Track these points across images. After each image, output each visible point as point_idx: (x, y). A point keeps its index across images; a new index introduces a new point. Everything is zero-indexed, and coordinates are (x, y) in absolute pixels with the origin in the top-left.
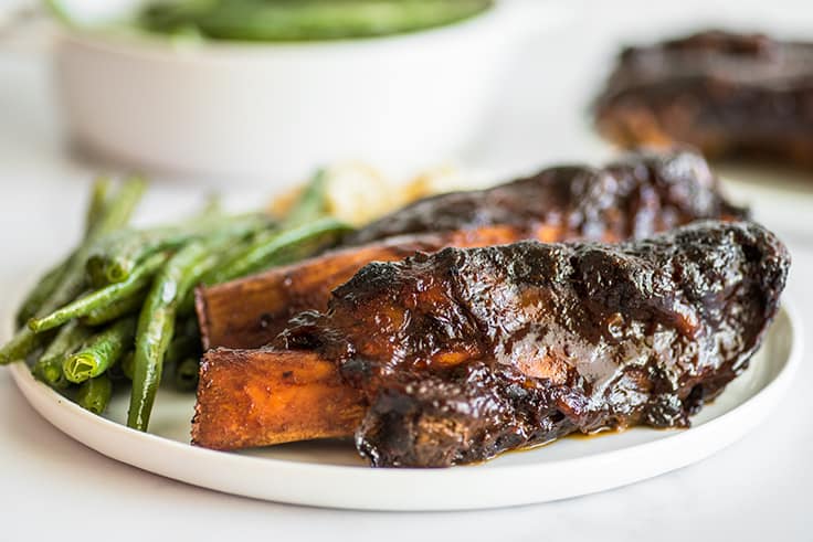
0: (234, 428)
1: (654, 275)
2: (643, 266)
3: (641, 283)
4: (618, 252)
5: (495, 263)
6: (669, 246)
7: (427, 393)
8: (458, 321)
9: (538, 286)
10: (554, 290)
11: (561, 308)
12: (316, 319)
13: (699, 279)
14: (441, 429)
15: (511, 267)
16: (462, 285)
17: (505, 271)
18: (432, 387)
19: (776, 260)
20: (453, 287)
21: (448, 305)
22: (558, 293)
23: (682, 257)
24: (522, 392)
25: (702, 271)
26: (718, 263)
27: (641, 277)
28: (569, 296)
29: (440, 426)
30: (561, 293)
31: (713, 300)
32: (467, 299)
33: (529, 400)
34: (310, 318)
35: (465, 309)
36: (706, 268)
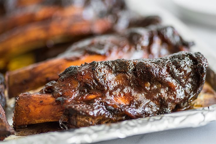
0: (25, 118)
1: (159, 70)
2: (156, 67)
3: (155, 72)
4: (148, 62)
5: (109, 66)
6: (167, 60)
7: (79, 108)
8: (95, 85)
9: (122, 73)
10: (128, 75)
11: (130, 80)
12: (53, 84)
13: (176, 71)
14: (84, 120)
15: (114, 67)
16: (96, 74)
17: (112, 68)
18: (81, 107)
19: (202, 65)
20: (93, 74)
21: (91, 80)
22: (129, 76)
23: (170, 64)
24: (113, 108)
25: (177, 68)
26: (183, 66)
27: (155, 71)
28: (132, 76)
29: (84, 119)
30: (130, 75)
31: (181, 77)
32: (98, 78)
33: (115, 111)
34: (52, 84)
35: (97, 81)
36: (178, 67)
